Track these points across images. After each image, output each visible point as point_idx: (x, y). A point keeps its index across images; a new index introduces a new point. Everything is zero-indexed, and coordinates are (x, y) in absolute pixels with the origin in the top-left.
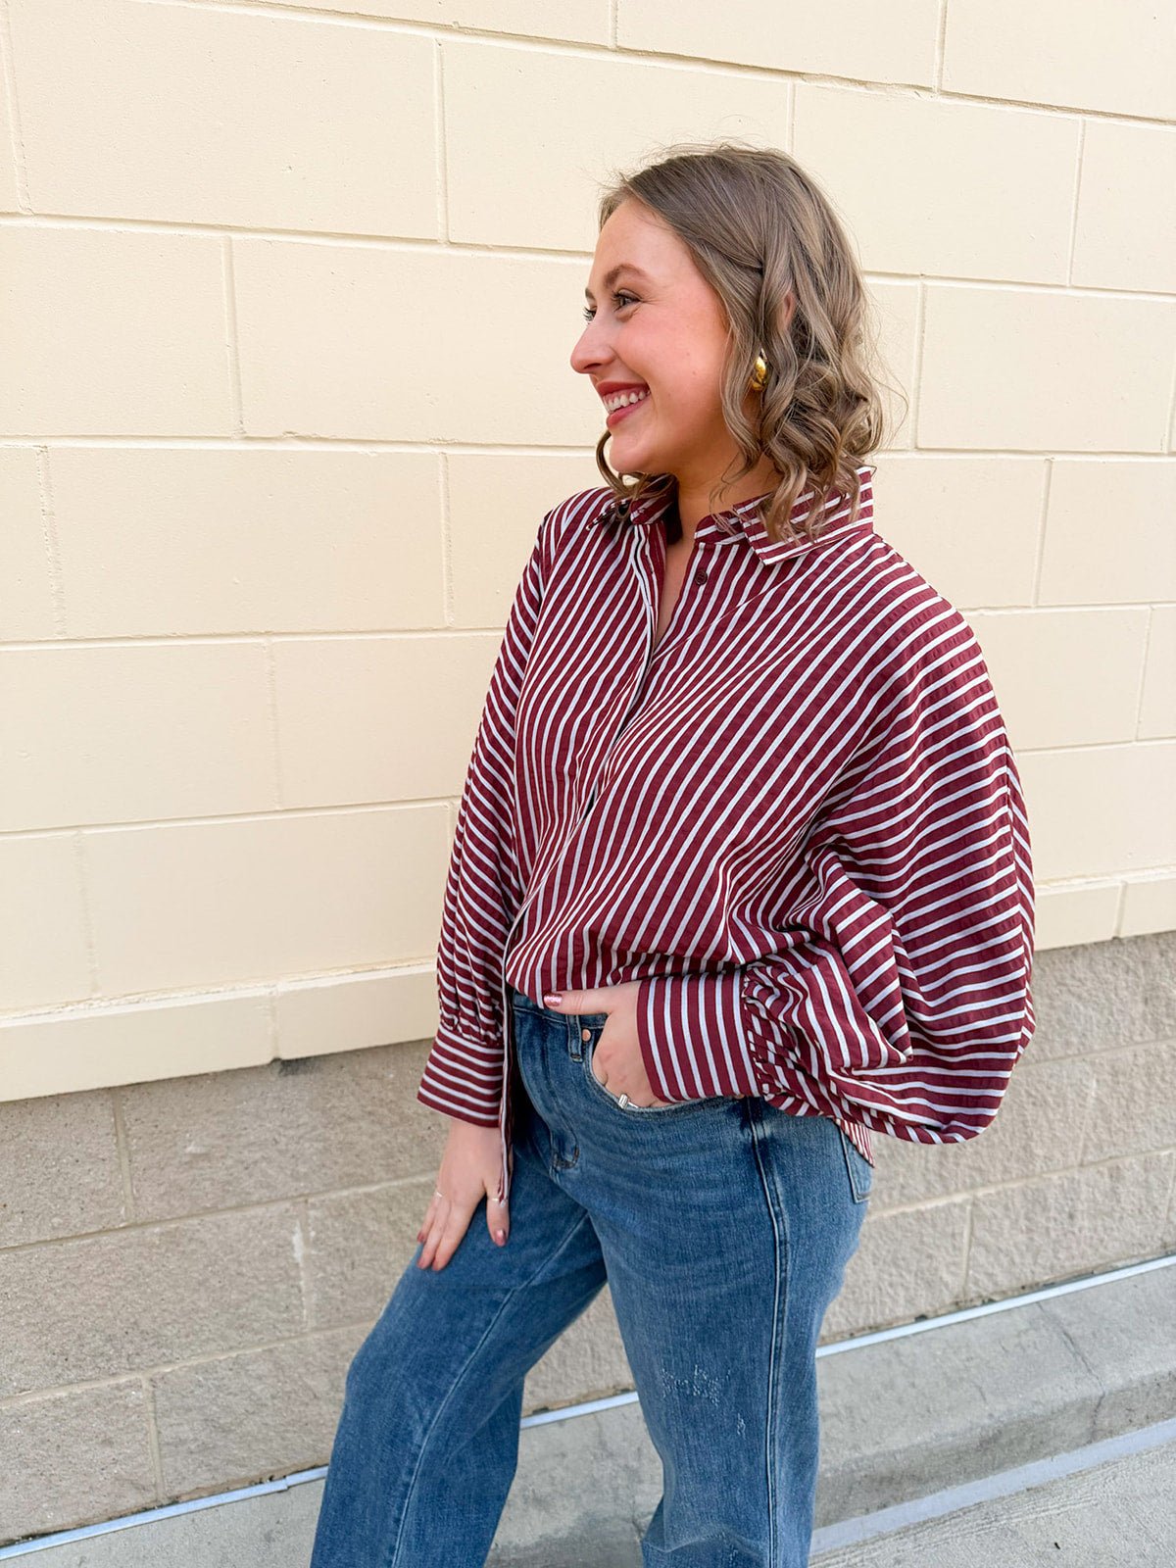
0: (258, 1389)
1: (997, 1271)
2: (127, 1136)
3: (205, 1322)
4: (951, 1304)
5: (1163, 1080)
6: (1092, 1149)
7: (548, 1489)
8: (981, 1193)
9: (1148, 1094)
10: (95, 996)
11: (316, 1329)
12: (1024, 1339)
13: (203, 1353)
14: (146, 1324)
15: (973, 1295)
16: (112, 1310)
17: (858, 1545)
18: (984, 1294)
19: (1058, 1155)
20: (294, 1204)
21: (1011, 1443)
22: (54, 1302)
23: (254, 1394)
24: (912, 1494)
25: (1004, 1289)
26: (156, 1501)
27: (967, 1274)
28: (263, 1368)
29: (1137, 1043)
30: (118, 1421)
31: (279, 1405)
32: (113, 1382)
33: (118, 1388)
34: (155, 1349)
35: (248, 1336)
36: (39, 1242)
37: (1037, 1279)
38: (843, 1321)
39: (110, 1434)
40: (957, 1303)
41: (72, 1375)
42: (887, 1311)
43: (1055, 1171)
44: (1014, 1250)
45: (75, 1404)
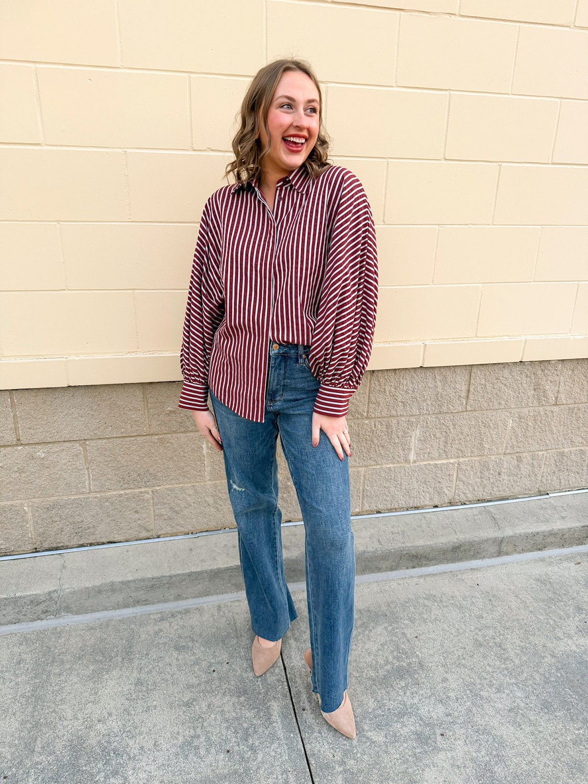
0: (189, 499)
1: (467, 492)
2: (147, 403)
3: (172, 472)
4: (448, 503)
5: (541, 422)
6: (509, 448)
7: (290, 544)
8: (461, 460)
9: (534, 428)
10: (138, 351)
11: (210, 480)
12: (476, 517)
13: (171, 484)
14: (151, 471)
15: (458, 501)
16: (140, 464)
17: (403, 579)
18: (462, 501)
19: (494, 447)
21: (465, 551)
22: (121, 459)
23: (187, 501)
24: (425, 564)
25: (470, 500)
26: (152, 536)
27: (455, 492)
28: (191, 492)
29: (530, 407)
30: (140, 505)
31: (196, 506)
32: (139, 490)
33: (141, 492)
34: (154, 480)
35: (187, 480)
36: (116, 437)
37: (484, 498)
38: (404, 503)
39: (138, 509)
40: (451, 502)
41: (126, 486)
42: (422, 502)
43: (493, 455)
44: (475, 485)
45: (126, 496)
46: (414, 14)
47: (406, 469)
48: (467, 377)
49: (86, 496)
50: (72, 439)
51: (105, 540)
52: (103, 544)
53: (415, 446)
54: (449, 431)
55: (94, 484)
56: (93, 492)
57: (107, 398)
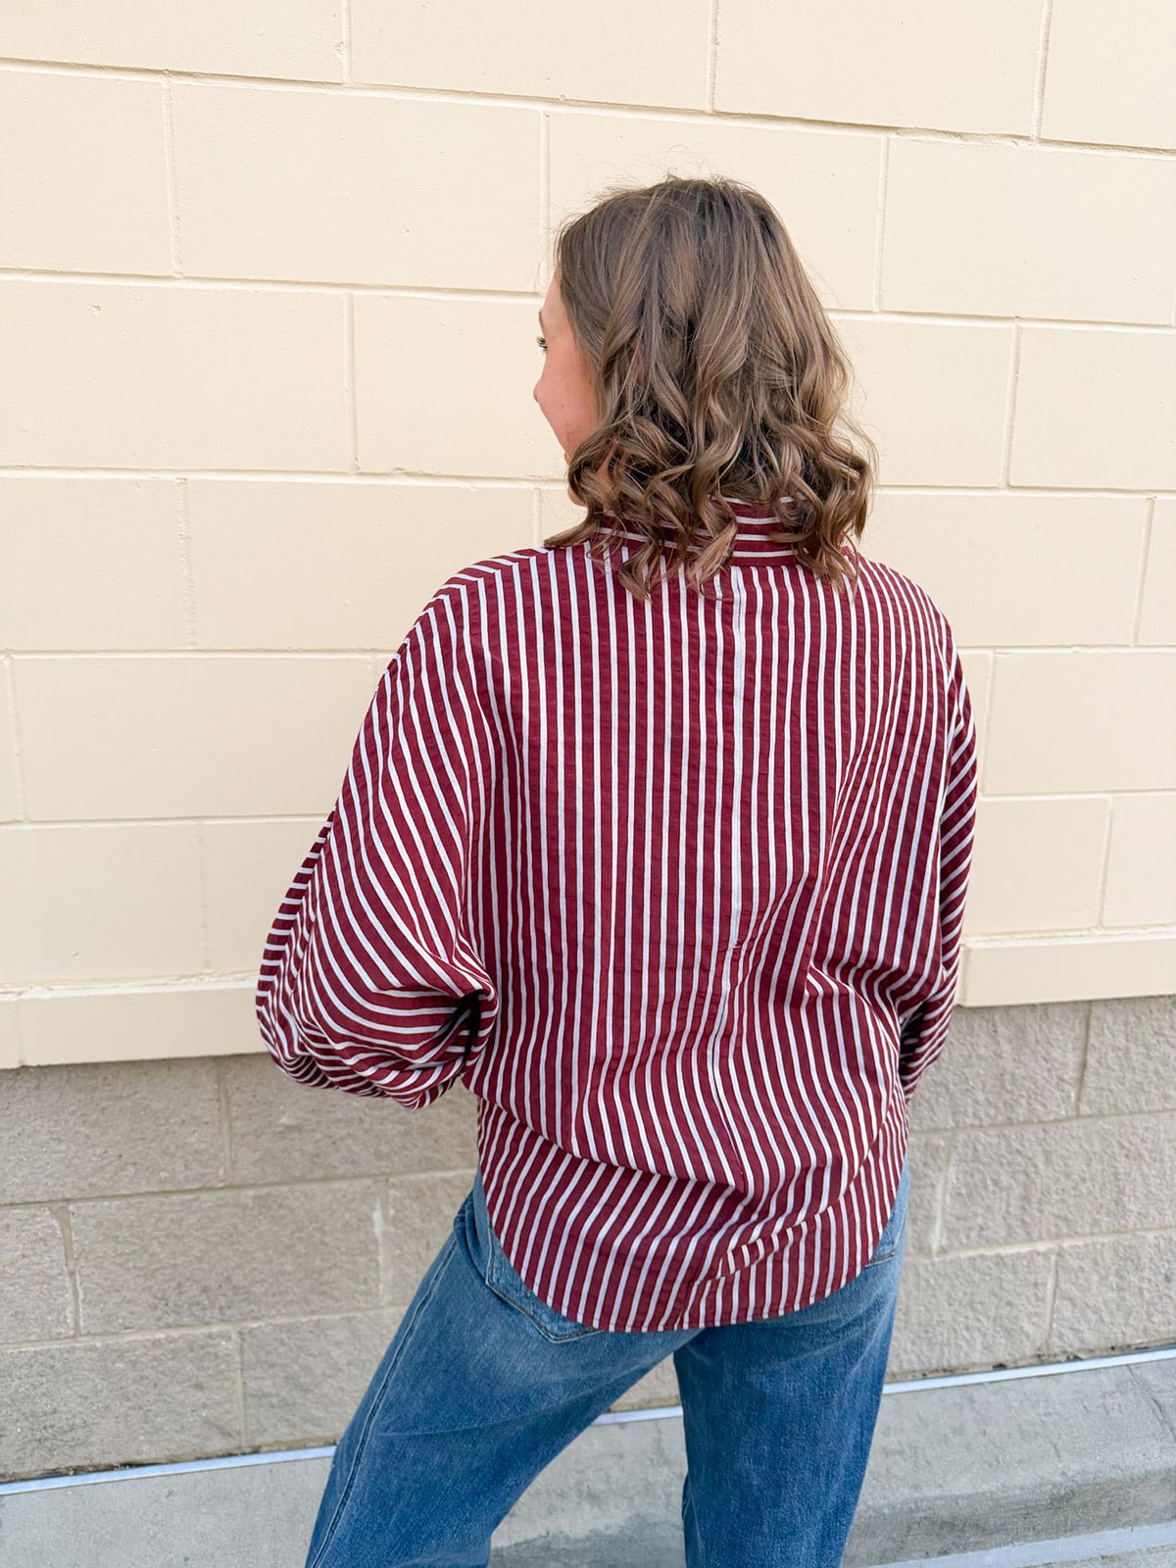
0: (336, 1353)
1: (1083, 1327)
2: (228, 1103)
3: (291, 1284)
4: (1033, 1356)
7: (603, 1486)
8: (1067, 1244)
10: (207, 971)
11: (392, 1304)
12: (1109, 1401)
13: (287, 1314)
14: (237, 1279)
15: (1057, 1350)
16: (208, 1262)
18: (1069, 1350)
19: (1152, 1211)
20: (376, 1182)
21: (1085, 1505)
22: (158, 1250)
23: (332, 1358)
24: (976, 1543)
25: (1091, 1347)
26: (240, 1448)
27: (1051, 1327)
28: (341, 1335)
30: (208, 1368)
31: (354, 1372)
32: (205, 1330)
33: (210, 1336)
34: (244, 1304)
35: (330, 1303)
36: (147, 1193)
37: (1128, 1342)
38: (915, 1360)
39: (201, 1379)
40: (1039, 1356)
41: (171, 1319)
42: (962, 1355)
43: (1151, 1229)
44: (1103, 1308)
45: (172, 1346)
46: (923, 138)
47: (922, 1271)
48: (1079, 1030)
49: (66, 1345)
50: (32, 1199)
51: (115, 1459)
52: (110, 1468)
53: (943, 1210)
54: (1033, 1169)
55: (89, 1314)
56: (85, 1335)
57: (124, 1094)
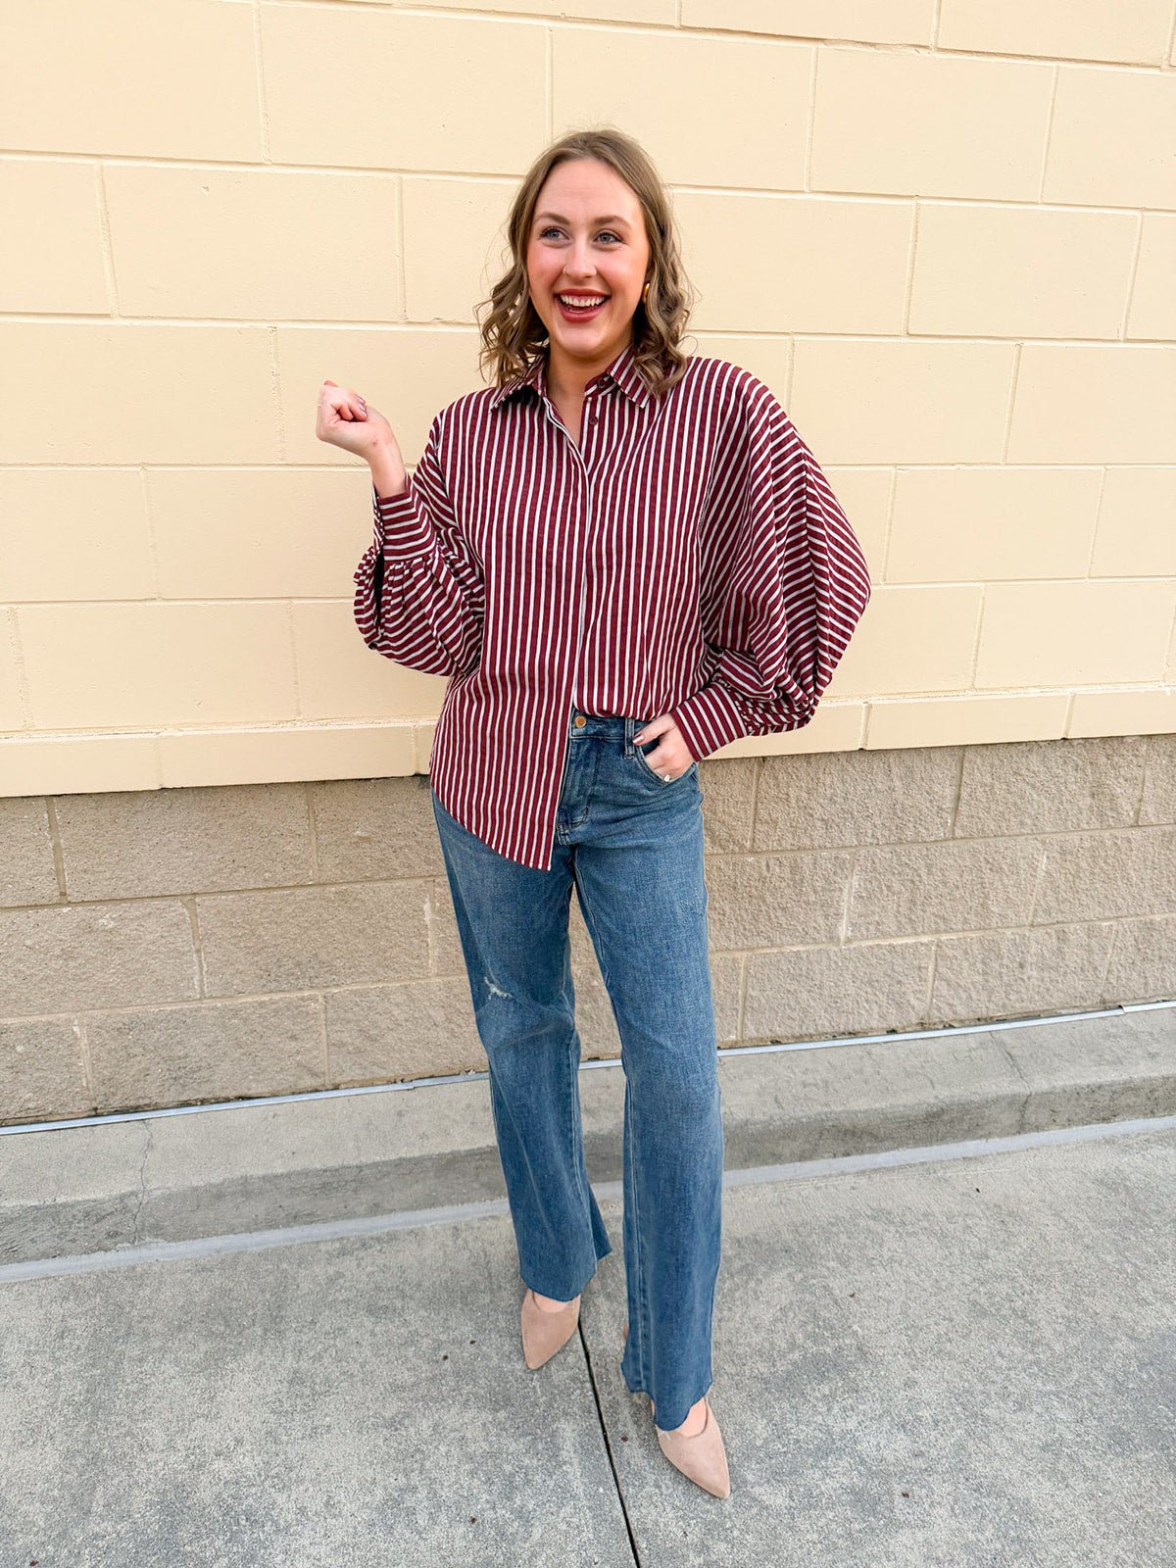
0: (396, 1013)
1: (956, 1002)
2: (316, 821)
3: (362, 959)
4: (918, 1024)
5: (1105, 862)
6: (1041, 913)
7: (596, 1105)
8: (944, 937)
9: (1093, 873)
10: (298, 718)
11: (438, 975)
12: (973, 1054)
13: (360, 982)
14: (323, 956)
15: (937, 1020)
16: (300, 943)
17: (825, 1177)
18: (945, 1020)
19: (1010, 913)
20: (426, 882)
21: (952, 1121)
22: (263, 933)
23: (393, 1015)
24: (870, 1148)
25: (962, 1018)
26: (323, 1085)
27: (931, 1003)
28: (400, 998)
29: (1084, 830)
30: (301, 1023)
31: (410, 1027)
32: (299, 994)
33: (302, 999)
34: (327, 975)
35: (392, 974)
36: (255, 889)
37: (991, 1015)
38: (827, 1024)
39: (296, 1032)
40: (922, 1024)
41: (273, 986)
42: (864, 1022)
43: (1008, 927)
44: (972, 989)
45: (274, 1006)
46: (845, 47)
47: (832, 954)
48: (955, 771)
49: (194, 1005)
50: (168, 893)
51: (232, 1094)
52: (227, 1100)
53: (849, 908)
54: (918, 879)
55: (211, 982)
56: (209, 998)
57: (237, 813)
